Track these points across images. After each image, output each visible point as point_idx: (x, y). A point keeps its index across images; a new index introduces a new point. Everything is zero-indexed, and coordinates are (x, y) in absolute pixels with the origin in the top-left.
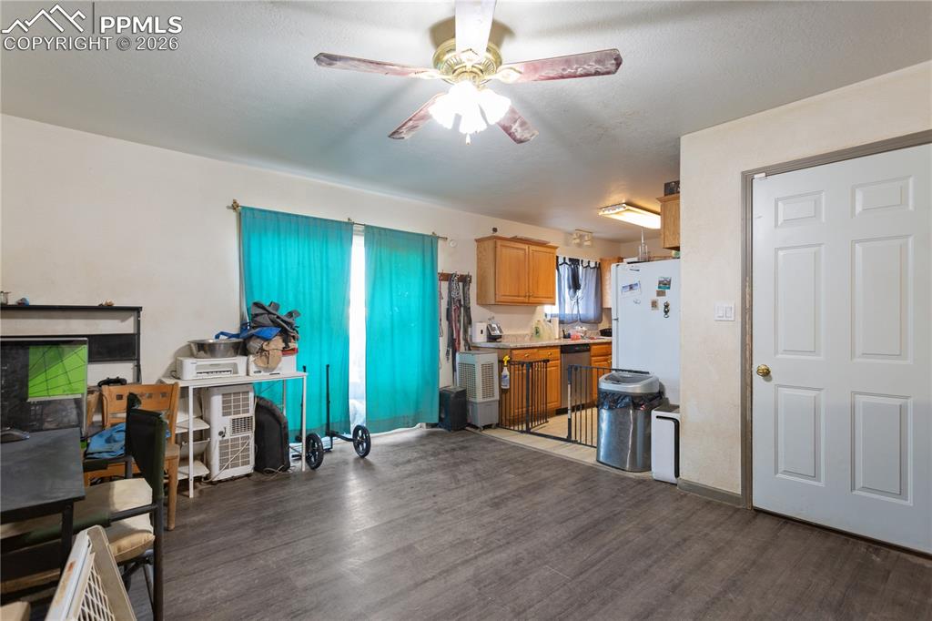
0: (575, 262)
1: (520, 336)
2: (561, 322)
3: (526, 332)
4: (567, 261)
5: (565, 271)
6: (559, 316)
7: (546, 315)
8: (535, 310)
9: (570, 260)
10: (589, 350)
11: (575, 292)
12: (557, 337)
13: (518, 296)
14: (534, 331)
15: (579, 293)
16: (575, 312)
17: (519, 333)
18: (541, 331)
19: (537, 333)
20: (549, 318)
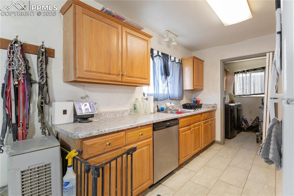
0: (165, 57)
1: (119, 112)
2: (156, 100)
3: (124, 109)
4: (160, 54)
5: (159, 62)
6: (154, 95)
7: (144, 95)
8: (134, 90)
9: (162, 54)
10: (178, 124)
11: (166, 78)
12: (152, 111)
13: (110, 74)
14: (132, 107)
15: (169, 78)
16: (166, 92)
17: (118, 109)
18: (138, 108)
19: (135, 109)
20: (146, 96)
